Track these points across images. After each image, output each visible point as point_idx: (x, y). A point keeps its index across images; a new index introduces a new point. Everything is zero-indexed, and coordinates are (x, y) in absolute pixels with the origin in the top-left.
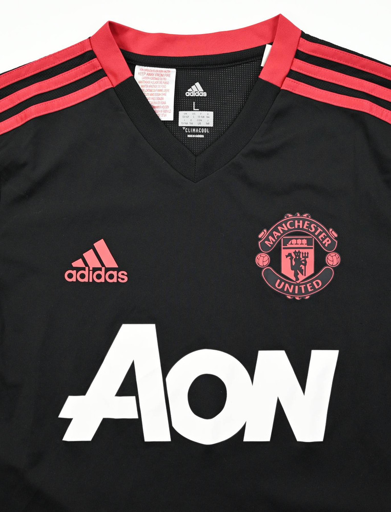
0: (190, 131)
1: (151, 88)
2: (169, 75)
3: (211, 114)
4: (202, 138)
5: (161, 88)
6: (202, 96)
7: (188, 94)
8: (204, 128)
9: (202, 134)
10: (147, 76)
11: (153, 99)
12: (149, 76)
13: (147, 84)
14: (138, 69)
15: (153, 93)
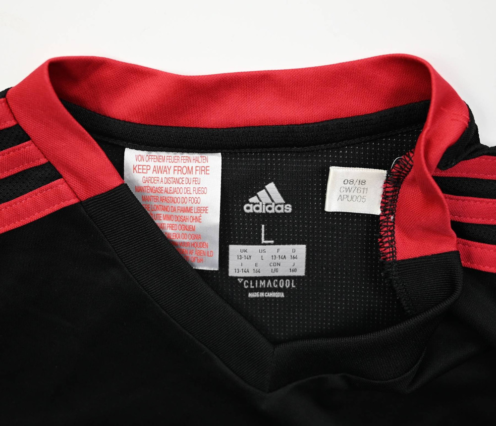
0: (254, 284)
1: (165, 204)
2: (205, 170)
3: (301, 249)
4: (280, 298)
5: (189, 204)
6: (282, 211)
7: (249, 209)
8: (285, 278)
9: (279, 290)
10: (155, 175)
11: (171, 227)
12: (160, 175)
13: (157, 194)
15: (170, 213)
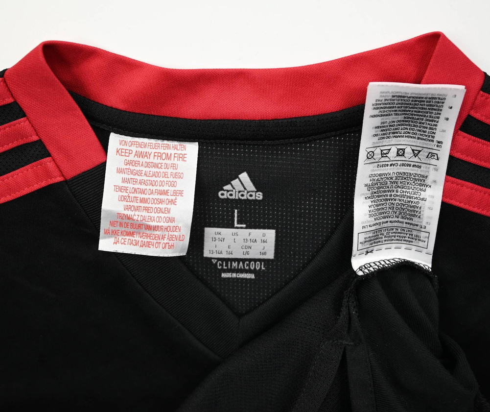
0: (227, 265)
1: (143, 187)
2: (182, 157)
3: (271, 234)
4: (250, 279)
5: (166, 188)
6: (253, 198)
7: (223, 195)
8: (255, 260)
9: (250, 271)
10: (136, 159)
12: (141, 159)
13: (136, 177)
14: (115, 140)
15: (147, 196)
